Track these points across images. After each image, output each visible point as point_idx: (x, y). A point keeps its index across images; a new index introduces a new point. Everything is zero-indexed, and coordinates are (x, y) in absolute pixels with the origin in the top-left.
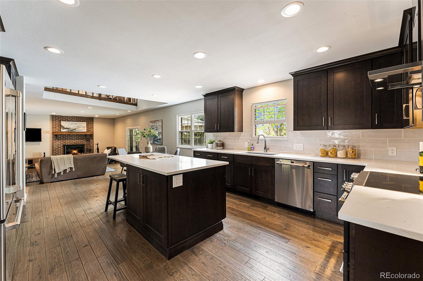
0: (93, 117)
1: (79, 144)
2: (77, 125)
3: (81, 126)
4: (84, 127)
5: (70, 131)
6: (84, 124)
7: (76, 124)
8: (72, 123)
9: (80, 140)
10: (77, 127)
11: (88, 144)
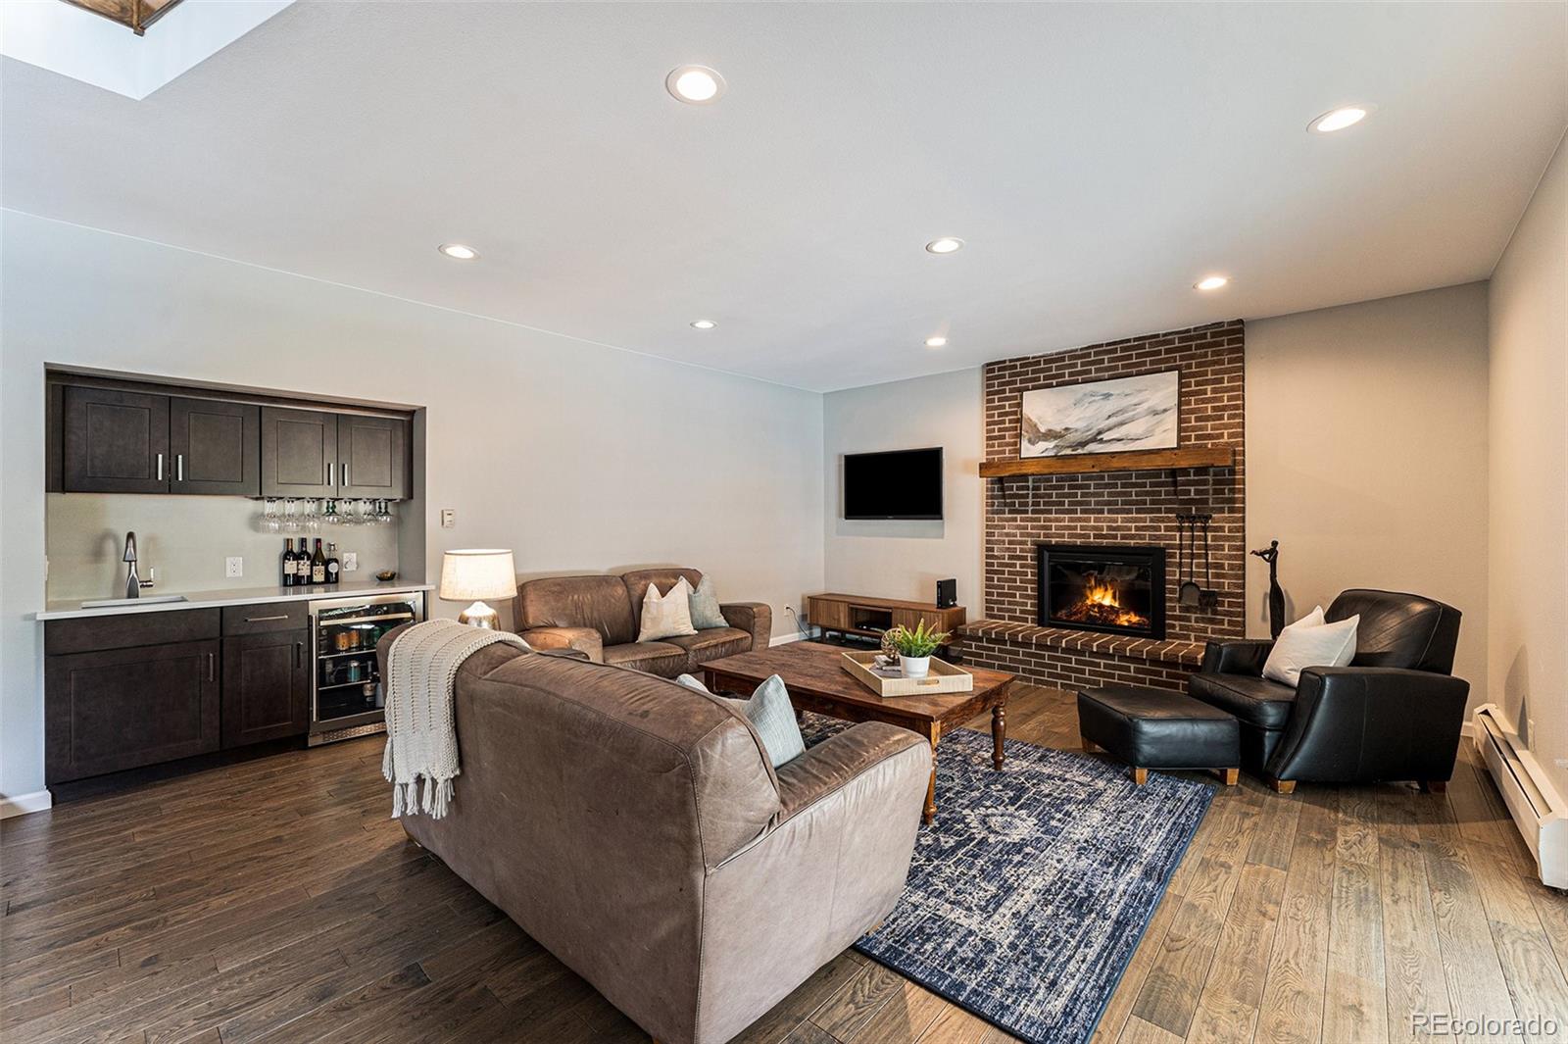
0: (1241, 321)
1: (1128, 548)
2: (1111, 406)
3: (1140, 409)
4: (1156, 413)
5: (1069, 452)
6: (1163, 389)
7: (1107, 396)
8: (1080, 395)
9: (1138, 511)
10: (1114, 420)
11: (1191, 547)
